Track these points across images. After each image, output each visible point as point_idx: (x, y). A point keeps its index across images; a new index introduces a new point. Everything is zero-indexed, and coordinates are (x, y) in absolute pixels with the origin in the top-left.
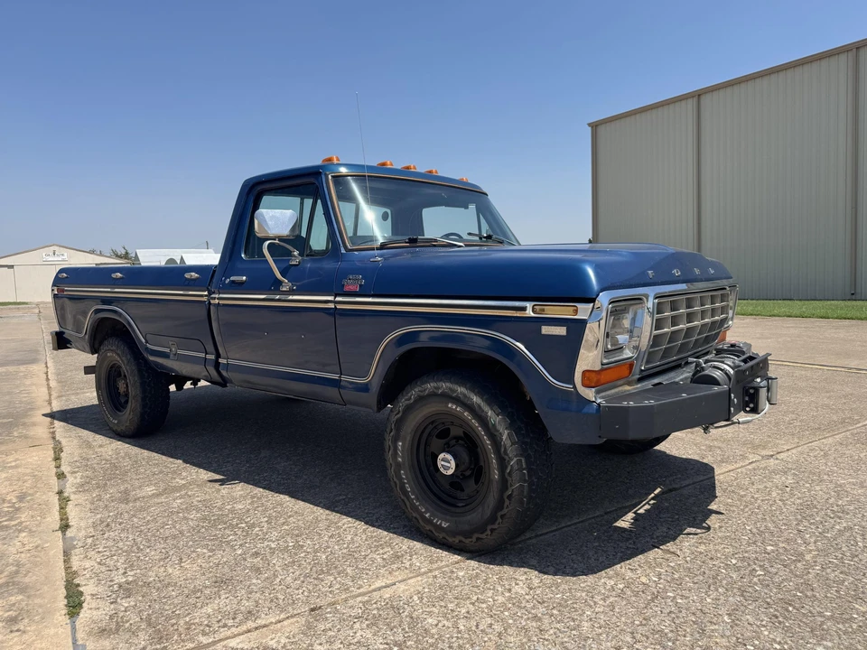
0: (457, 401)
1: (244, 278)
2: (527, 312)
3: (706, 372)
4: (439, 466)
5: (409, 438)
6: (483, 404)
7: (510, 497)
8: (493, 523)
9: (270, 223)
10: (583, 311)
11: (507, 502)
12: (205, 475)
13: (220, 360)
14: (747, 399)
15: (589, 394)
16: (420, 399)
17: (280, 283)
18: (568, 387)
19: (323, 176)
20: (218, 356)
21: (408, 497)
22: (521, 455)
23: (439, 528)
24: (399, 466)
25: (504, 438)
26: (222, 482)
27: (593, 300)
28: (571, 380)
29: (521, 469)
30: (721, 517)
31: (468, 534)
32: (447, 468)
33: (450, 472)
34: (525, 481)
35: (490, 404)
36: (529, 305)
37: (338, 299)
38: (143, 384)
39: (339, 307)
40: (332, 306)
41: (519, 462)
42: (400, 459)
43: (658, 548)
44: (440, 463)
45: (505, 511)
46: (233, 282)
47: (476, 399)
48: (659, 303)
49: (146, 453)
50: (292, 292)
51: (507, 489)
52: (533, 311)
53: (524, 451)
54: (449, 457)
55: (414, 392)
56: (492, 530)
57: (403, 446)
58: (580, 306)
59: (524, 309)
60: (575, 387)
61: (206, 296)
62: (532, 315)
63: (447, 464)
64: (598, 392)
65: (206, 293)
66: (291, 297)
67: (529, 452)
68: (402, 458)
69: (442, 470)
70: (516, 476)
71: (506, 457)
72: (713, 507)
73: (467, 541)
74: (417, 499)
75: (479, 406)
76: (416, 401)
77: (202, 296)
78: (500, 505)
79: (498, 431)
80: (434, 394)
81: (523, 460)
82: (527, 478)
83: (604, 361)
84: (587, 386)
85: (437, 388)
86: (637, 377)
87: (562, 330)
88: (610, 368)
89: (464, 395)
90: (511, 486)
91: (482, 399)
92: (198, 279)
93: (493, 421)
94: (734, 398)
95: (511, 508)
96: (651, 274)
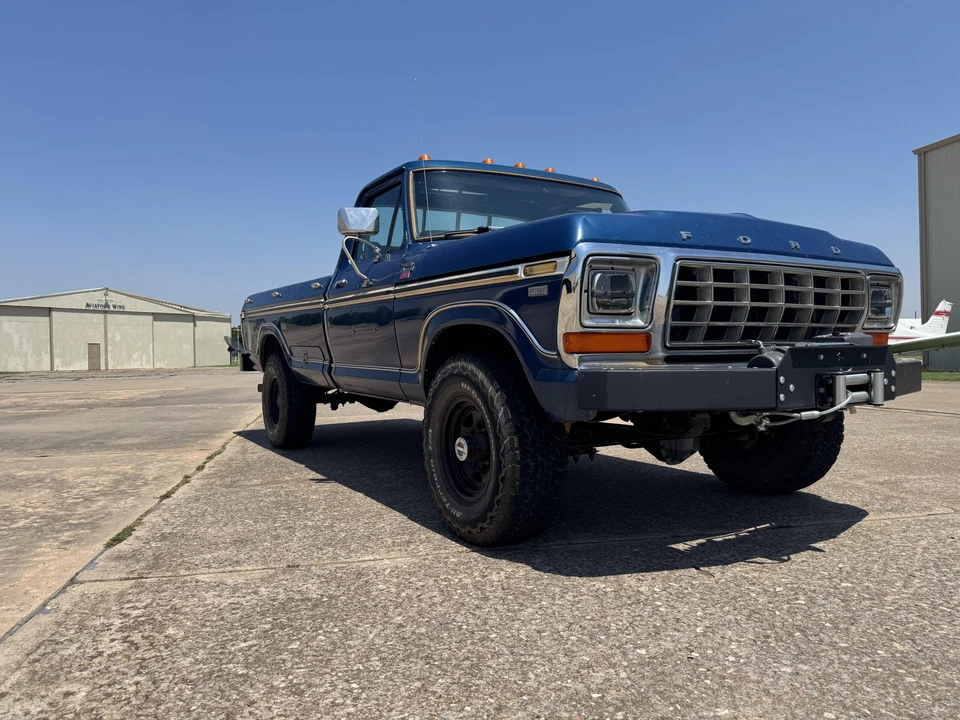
0: (467, 379)
1: (344, 280)
2: (519, 274)
3: (765, 355)
4: (457, 451)
5: (437, 425)
6: (486, 381)
7: (503, 479)
8: (491, 511)
9: (350, 220)
10: (561, 265)
11: (501, 486)
13: (333, 365)
15: (572, 361)
16: (444, 381)
17: (362, 280)
18: (551, 354)
19: (406, 173)
20: (331, 362)
21: (435, 487)
22: (515, 434)
23: (454, 517)
24: (429, 453)
25: (500, 415)
27: (568, 253)
28: (554, 347)
29: (513, 449)
30: (822, 555)
31: (473, 524)
32: (461, 453)
33: (464, 458)
34: (518, 462)
36: (521, 267)
37: (397, 288)
38: (290, 396)
39: (398, 295)
40: (391, 296)
41: (512, 440)
42: (430, 448)
43: (697, 568)
45: (500, 495)
46: (338, 286)
47: (481, 376)
49: (283, 459)
50: (369, 287)
51: (501, 471)
52: (525, 274)
53: (518, 430)
54: (463, 441)
55: (439, 377)
56: (492, 518)
57: (433, 433)
58: (559, 260)
59: (515, 272)
60: (559, 354)
61: (322, 303)
62: (523, 277)
63: (462, 450)
64: (581, 361)
65: (323, 300)
66: (369, 293)
67: (526, 431)
68: (432, 446)
69: (458, 455)
70: (508, 457)
71: (500, 435)
72: (819, 545)
73: (474, 531)
74: (442, 488)
75: (482, 382)
76: (441, 383)
77: (319, 303)
78: (496, 491)
79: (495, 408)
80: (452, 375)
81: (516, 439)
82: (519, 459)
83: (587, 323)
84: (569, 352)
85: (454, 368)
86: (661, 354)
87: (543, 290)
88: (601, 333)
89: (472, 372)
90: (505, 467)
91: (486, 375)
92: (320, 287)
93: (492, 398)
94: (787, 383)
95: (505, 493)
96: (684, 234)
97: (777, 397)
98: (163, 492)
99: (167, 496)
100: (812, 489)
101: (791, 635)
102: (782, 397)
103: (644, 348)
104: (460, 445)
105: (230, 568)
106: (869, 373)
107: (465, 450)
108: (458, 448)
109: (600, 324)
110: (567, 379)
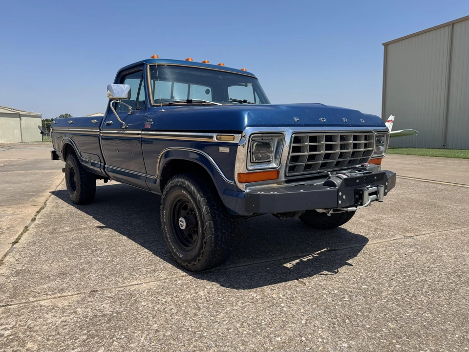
0: (186, 189)
1: (111, 122)
2: (214, 139)
3: (331, 179)
5: (168, 209)
6: (196, 191)
7: (205, 242)
8: (199, 257)
10: (237, 138)
11: (204, 245)
12: (98, 223)
13: (106, 166)
14: (357, 196)
15: (242, 186)
16: (172, 187)
17: (122, 124)
18: (231, 182)
20: (105, 164)
21: (168, 240)
22: (212, 220)
23: (178, 257)
24: (164, 223)
25: (204, 210)
26: (102, 228)
27: (241, 132)
28: (233, 179)
29: (210, 227)
30: (352, 267)
31: (189, 262)
32: (182, 226)
33: (184, 228)
34: (213, 234)
35: (199, 192)
36: (215, 135)
37: (143, 132)
38: (81, 178)
39: (144, 137)
40: (140, 136)
41: (210, 223)
43: (297, 280)
45: (204, 250)
46: (108, 124)
47: (193, 188)
48: (295, 137)
49: (80, 212)
50: (126, 129)
51: (204, 238)
52: (217, 139)
53: (213, 218)
54: (183, 220)
55: (169, 184)
56: (199, 260)
57: (166, 213)
58: (236, 135)
59: (212, 137)
60: (235, 183)
61: (99, 132)
62: (216, 141)
63: (183, 223)
64: (246, 187)
65: (99, 130)
66: (126, 132)
67: (217, 218)
68: (166, 219)
69: (180, 226)
70: (208, 232)
71: (204, 221)
72: (350, 261)
73: (189, 265)
74: (171, 242)
75: (194, 192)
76: (170, 188)
77: (97, 132)
78: (201, 248)
79: (201, 206)
80: (176, 185)
81: (212, 222)
82: (214, 233)
83: (250, 168)
84: (241, 182)
85: (178, 182)
86: (283, 179)
87: (227, 150)
88: (256, 173)
89: (188, 186)
90: (206, 236)
91: (196, 188)
92: (97, 123)
93: (199, 201)
94: (342, 195)
95: (206, 249)
96: (296, 119)
97: (338, 202)
98: (13, 239)
99: (16, 242)
100: (343, 226)
101: (344, 322)
102: (340, 202)
103: (276, 177)
104: (181, 221)
105: (59, 295)
106: (377, 186)
107: (184, 224)
108: (180, 223)
109: (256, 168)
110: (239, 196)
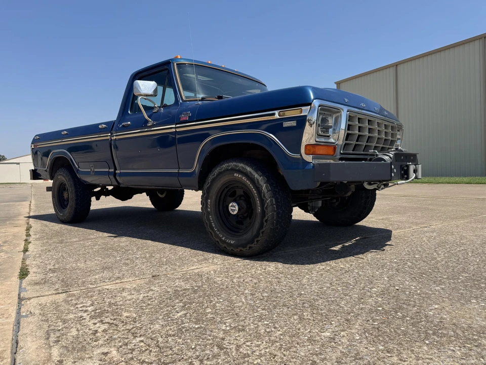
0: (239, 171)
1: (129, 123)
2: (276, 116)
3: (379, 156)
4: (230, 210)
5: (214, 197)
6: (252, 171)
7: (266, 221)
8: (258, 237)
9: (141, 87)
10: (305, 110)
11: (265, 224)
12: (106, 234)
13: (117, 172)
14: (403, 172)
15: (309, 158)
16: (220, 174)
17: (147, 121)
18: (297, 156)
19: (172, 64)
20: (115, 169)
21: (213, 230)
22: (273, 197)
23: (230, 245)
24: (208, 213)
25: (263, 188)
26: (115, 237)
27: (310, 104)
28: (299, 152)
29: (272, 205)
31: (244, 246)
32: (233, 210)
33: (235, 213)
34: (275, 211)
35: (256, 170)
36: (277, 112)
37: (177, 126)
39: (178, 130)
40: (174, 130)
41: (271, 201)
42: (209, 210)
43: (353, 256)
44: (230, 208)
45: (264, 229)
46: (123, 126)
47: (249, 169)
48: (349, 115)
50: (154, 125)
51: (265, 216)
52: (279, 115)
53: (274, 195)
54: (235, 204)
55: (216, 171)
56: (257, 241)
57: (211, 202)
58: (303, 108)
59: (274, 114)
60: (301, 155)
61: (109, 136)
62: (279, 117)
63: (234, 208)
64: (313, 158)
65: (110, 134)
66: (153, 129)
67: (277, 196)
68: (210, 208)
69: (231, 212)
70: (270, 209)
71: (264, 199)
72: (388, 243)
73: (244, 250)
74: (218, 230)
75: (250, 172)
76: (217, 175)
77: (107, 136)
78: (261, 226)
79: (260, 185)
80: (227, 170)
81: (274, 200)
82: (276, 209)
83: (317, 140)
84: (306, 154)
85: (229, 166)
86: (339, 157)
87: (293, 123)
88: (321, 145)
89: (243, 168)
90: (267, 214)
91: (252, 168)
92: (106, 127)
93: (258, 180)
94: (394, 169)
95: (267, 227)
96: (346, 100)
97: (391, 175)
102: (393, 174)
103: (332, 153)
106: (415, 165)
109: (320, 140)
